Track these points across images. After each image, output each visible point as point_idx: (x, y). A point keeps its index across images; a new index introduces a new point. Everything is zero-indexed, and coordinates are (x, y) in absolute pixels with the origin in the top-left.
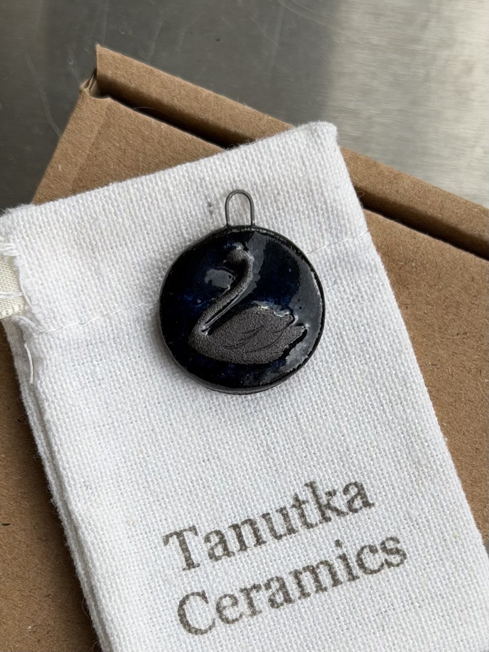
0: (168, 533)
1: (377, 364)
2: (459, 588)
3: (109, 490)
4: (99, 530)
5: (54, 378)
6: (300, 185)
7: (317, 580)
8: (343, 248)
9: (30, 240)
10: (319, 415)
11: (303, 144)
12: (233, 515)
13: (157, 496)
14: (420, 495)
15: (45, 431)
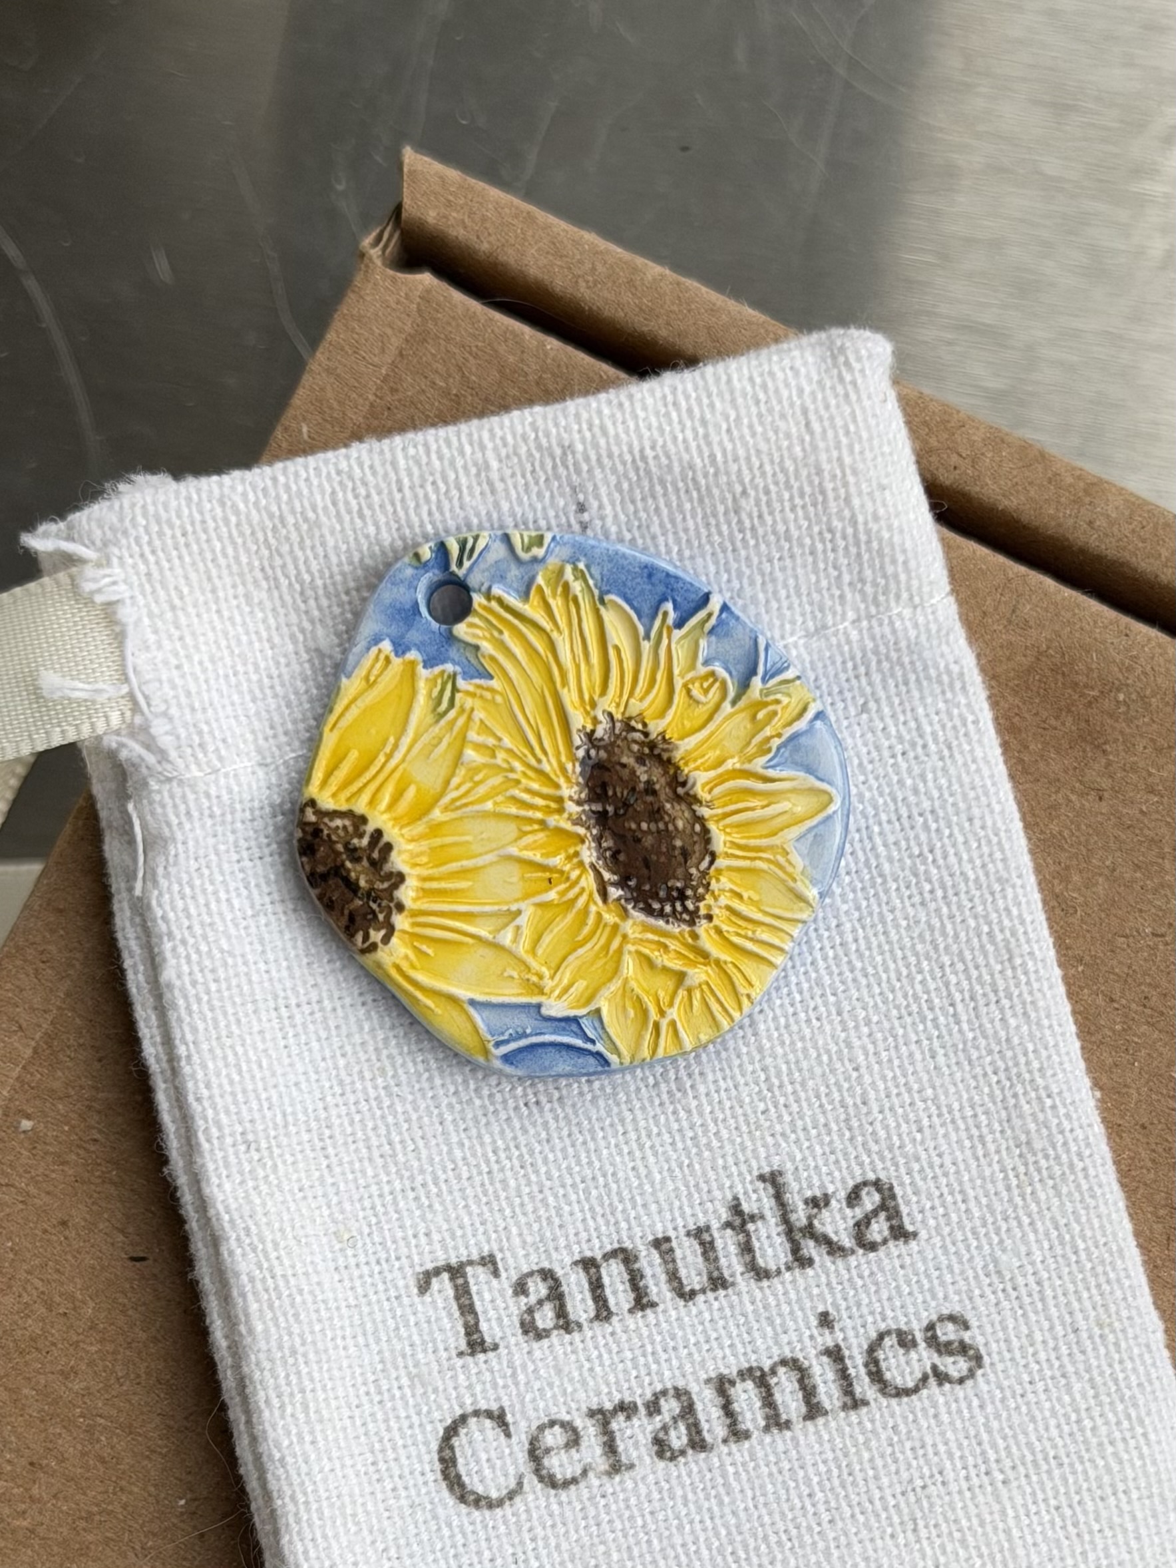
0: (430, 1266)
1: (948, 905)
2: (1100, 1444)
3: (299, 1157)
4: (270, 1246)
5: (192, 887)
6: (797, 478)
7: (768, 1401)
8: (887, 630)
9: (157, 563)
10: (803, 1016)
11: (810, 380)
12: (584, 1235)
13: (412, 1178)
14: (1026, 1220)
15: (161, 1010)
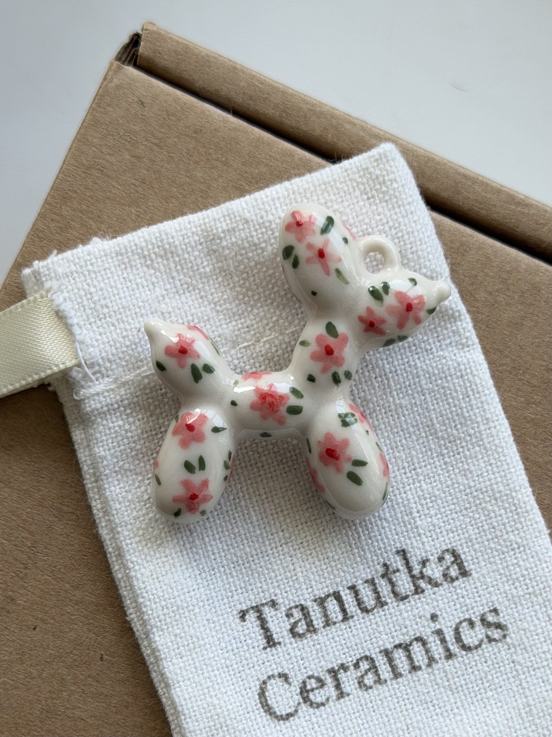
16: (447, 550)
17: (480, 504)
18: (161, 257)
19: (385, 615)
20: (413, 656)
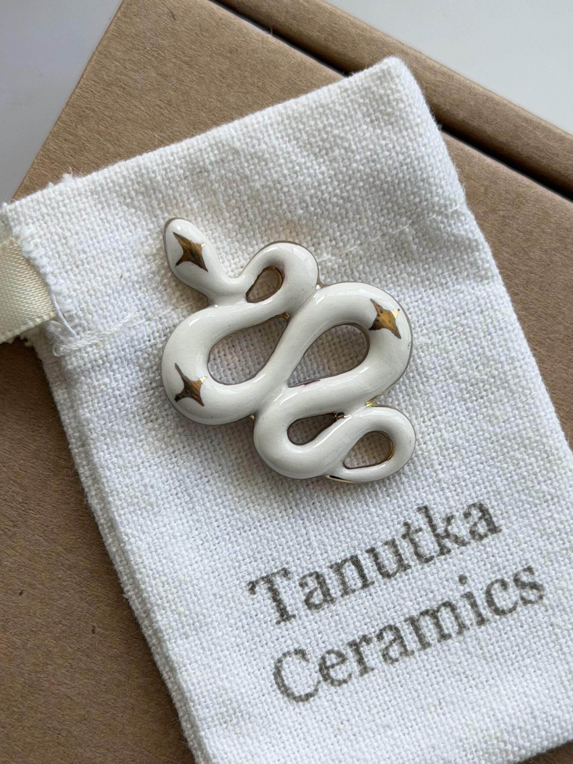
16: (474, 505)
17: (508, 452)
18: (142, 194)
19: (408, 579)
20: (442, 623)
